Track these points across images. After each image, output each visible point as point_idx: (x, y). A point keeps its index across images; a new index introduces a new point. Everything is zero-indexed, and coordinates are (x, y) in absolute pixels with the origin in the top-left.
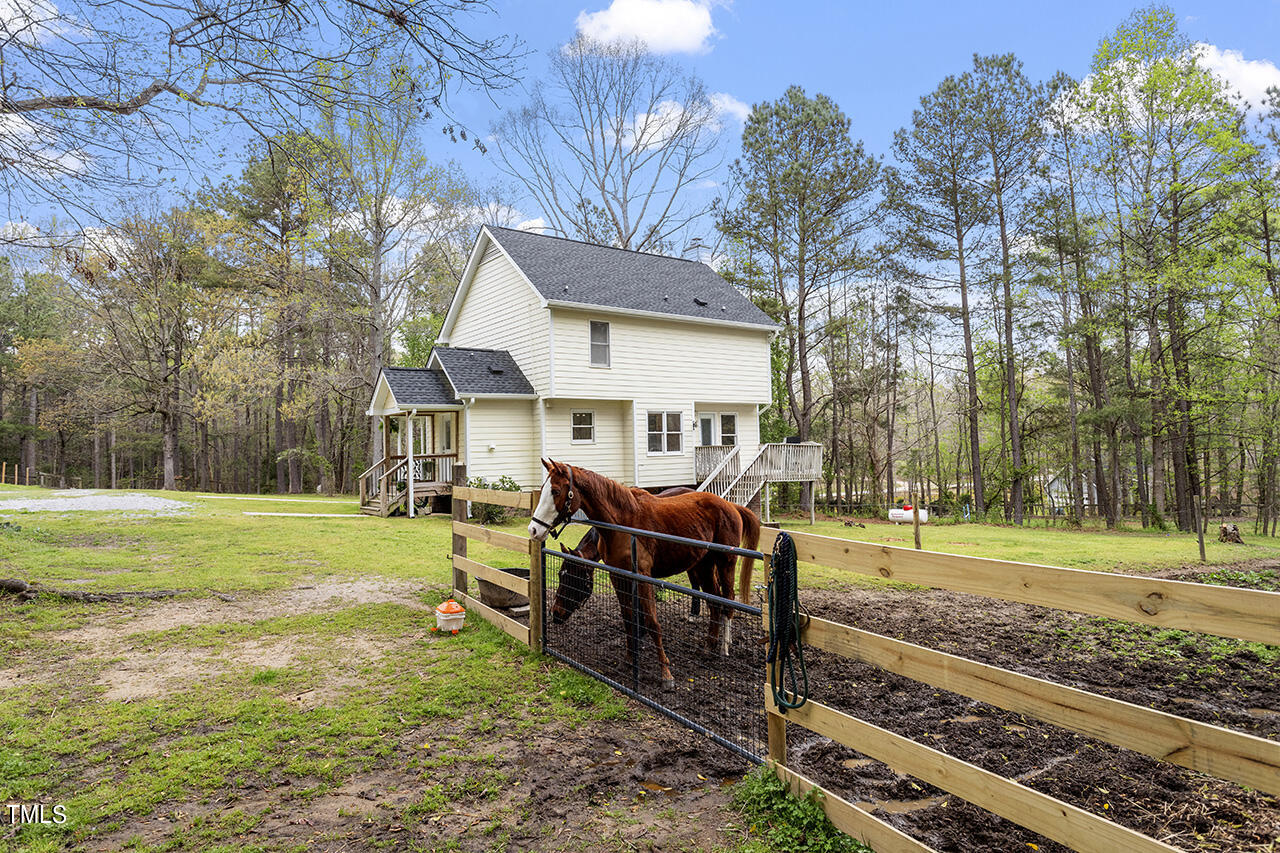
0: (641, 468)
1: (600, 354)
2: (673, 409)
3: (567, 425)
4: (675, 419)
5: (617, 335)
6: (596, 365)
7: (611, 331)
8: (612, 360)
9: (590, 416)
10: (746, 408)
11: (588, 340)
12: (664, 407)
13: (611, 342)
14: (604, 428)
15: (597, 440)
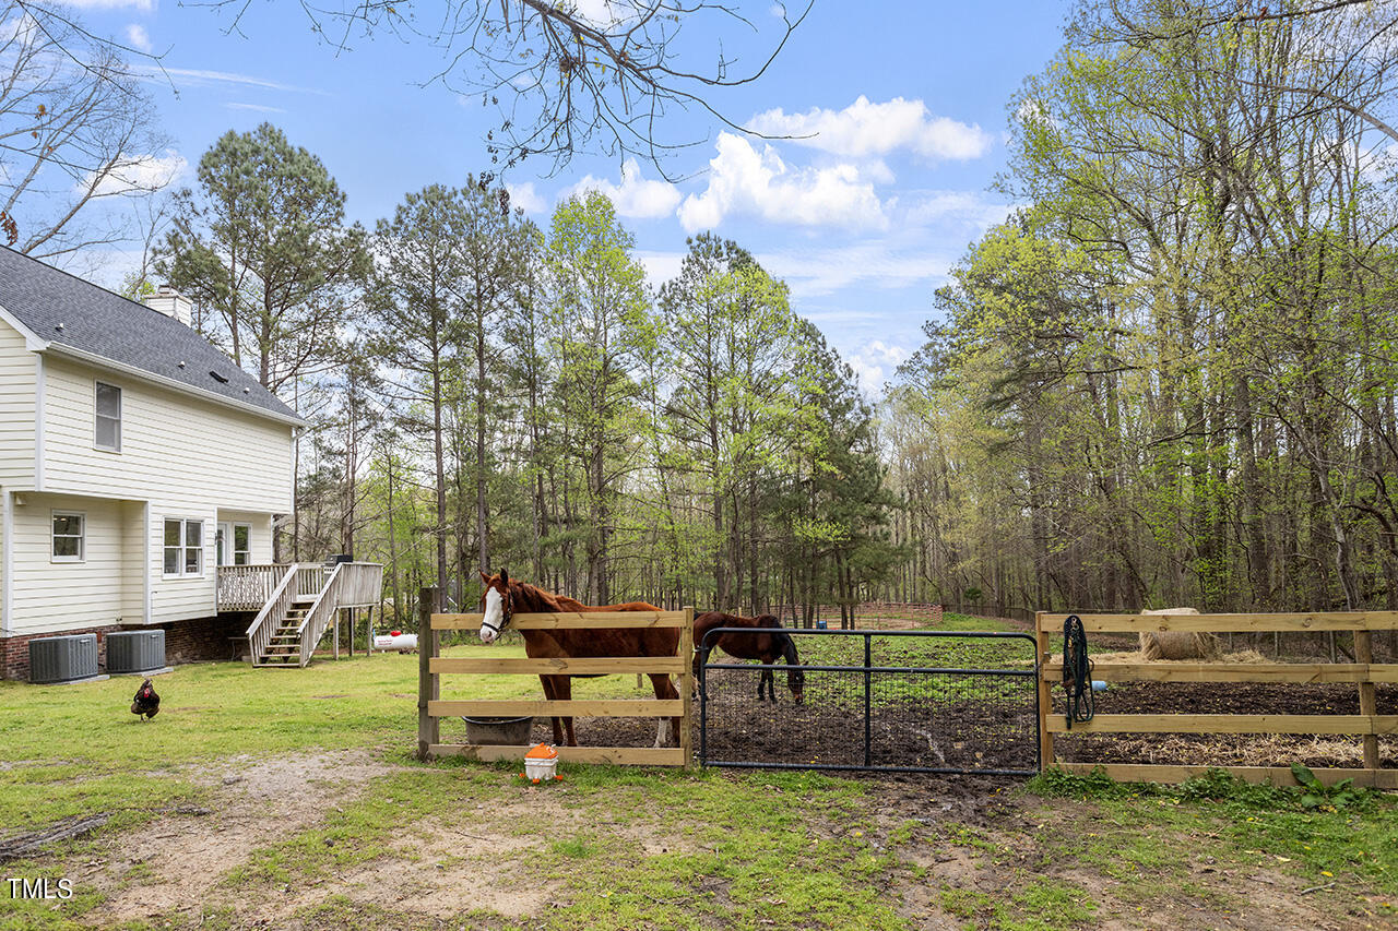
0: (155, 596)
1: (108, 431)
2: (194, 515)
3: (44, 535)
4: (195, 529)
5: (132, 408)
6: (101, 448)
7: (124, 400)
8: (124, 442)
9: (76, 520)
10: (259, 518)
11: (92, 410)
12: (183, 513)
13: (124, 417)
14: (96, 539)
15: (87, 556)
